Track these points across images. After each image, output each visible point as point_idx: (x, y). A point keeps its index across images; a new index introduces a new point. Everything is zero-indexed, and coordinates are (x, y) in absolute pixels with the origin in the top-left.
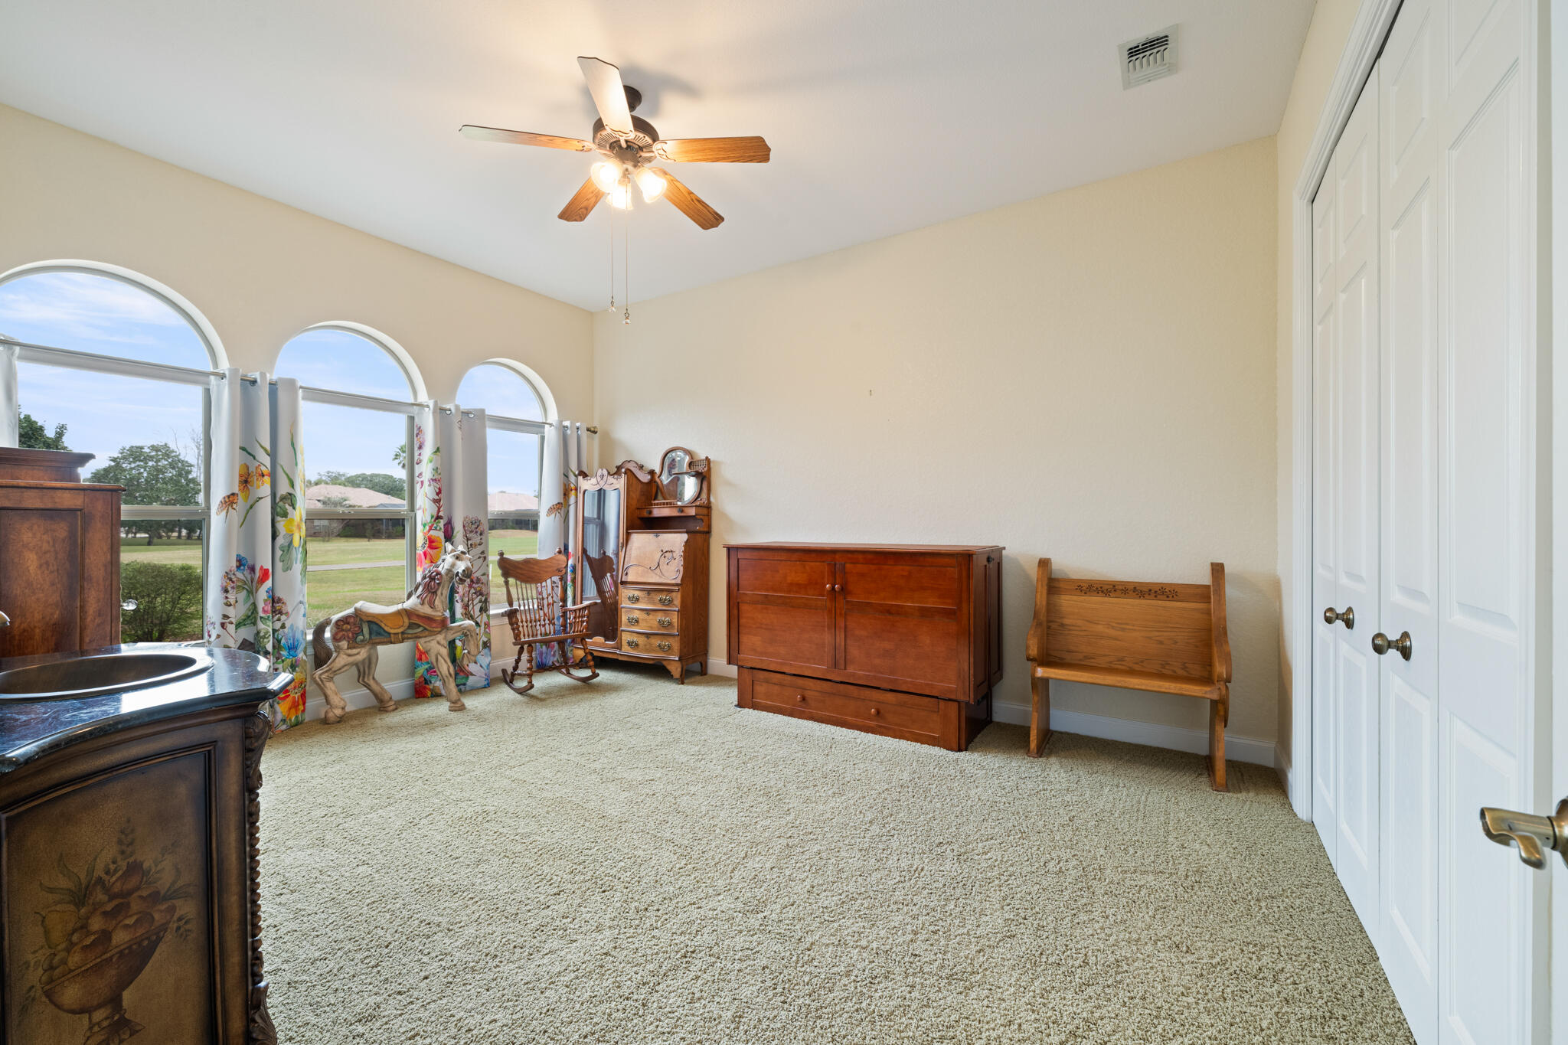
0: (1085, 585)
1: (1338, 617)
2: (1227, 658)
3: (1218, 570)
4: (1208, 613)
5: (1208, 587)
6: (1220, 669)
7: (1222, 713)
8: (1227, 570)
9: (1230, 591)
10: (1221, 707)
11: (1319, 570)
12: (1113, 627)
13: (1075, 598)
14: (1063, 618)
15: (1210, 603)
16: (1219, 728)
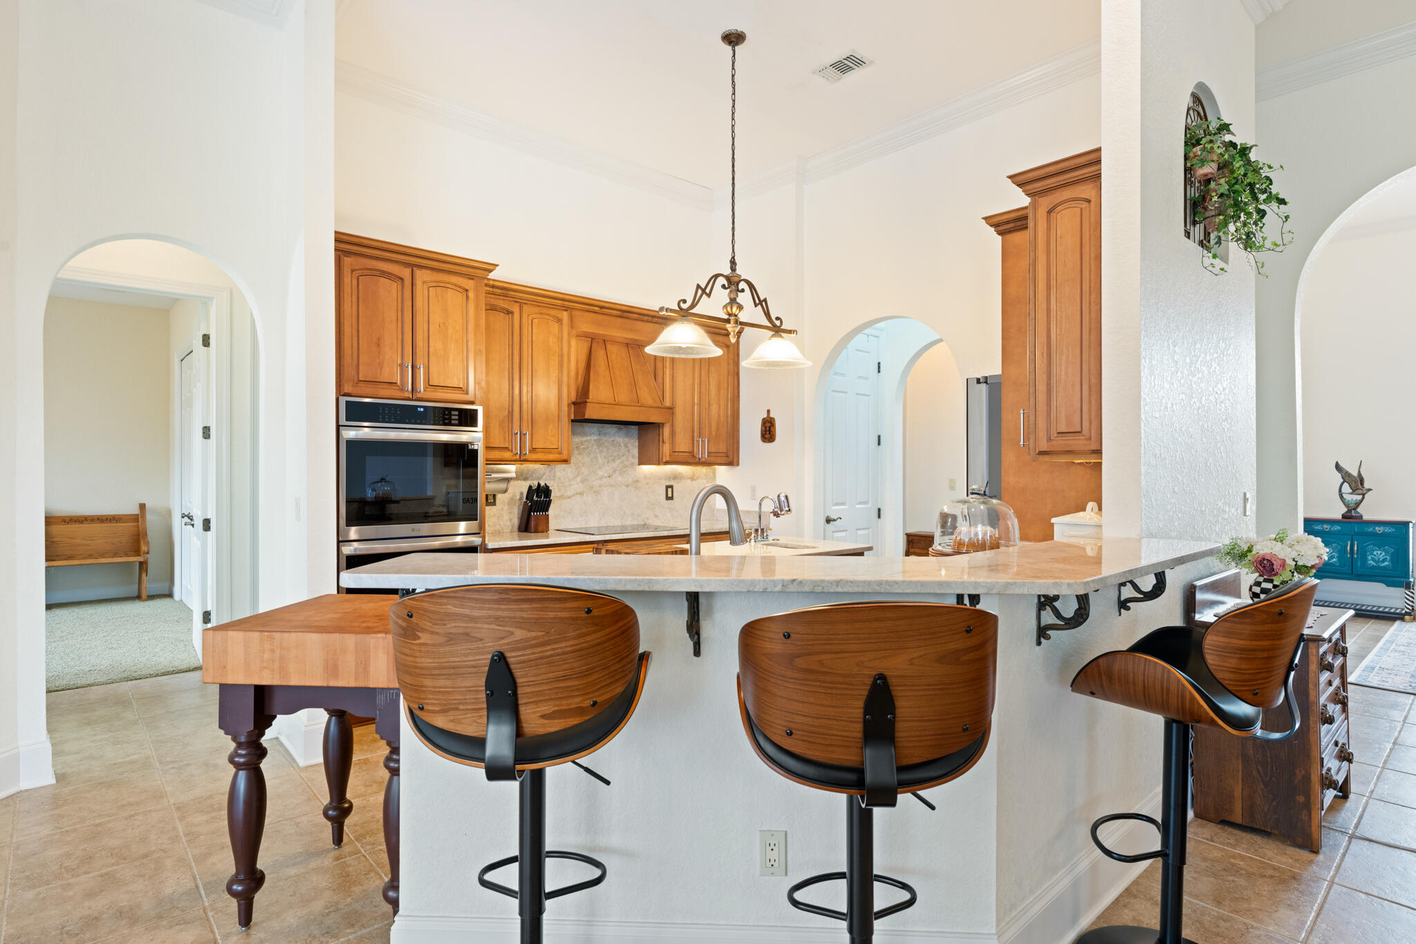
0: (68, 519)
1: (186, 516)
2: (147, 543)
3: (142, 506)
4: (138, 527)
5: (138, 515)
6: (144, 548)
7: (145, 568)
8: (147, 507)
9: (149, 517)
10: (144, 565)
11: (183, 502)
12: (86, 540)
13: (62, 526)
14: (53, 538)
15: (138, 522)
16: (144, 575)
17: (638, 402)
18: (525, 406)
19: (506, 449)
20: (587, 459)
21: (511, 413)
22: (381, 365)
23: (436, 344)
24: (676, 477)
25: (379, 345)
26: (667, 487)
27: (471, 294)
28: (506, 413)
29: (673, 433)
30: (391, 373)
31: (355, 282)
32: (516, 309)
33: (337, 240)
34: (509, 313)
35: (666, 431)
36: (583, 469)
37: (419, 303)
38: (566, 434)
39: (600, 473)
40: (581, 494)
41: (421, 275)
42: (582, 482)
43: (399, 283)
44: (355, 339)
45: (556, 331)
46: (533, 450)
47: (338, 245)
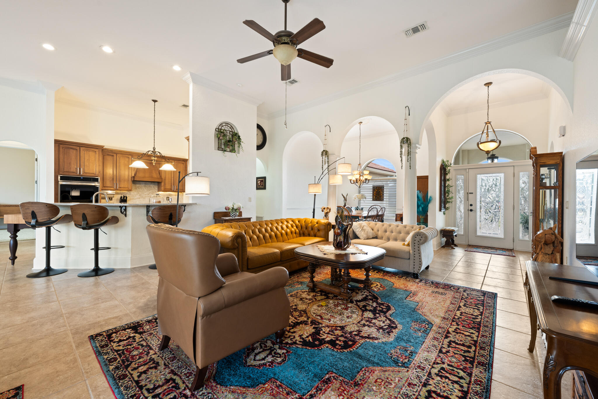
17: (152, 177)
18: (117, 177)
19: (112, 187)
20: (141, 190)
21: (113, 179)
22: (70, 168)
23: (86, 163)
24: (170, 195)
25: (70, 164)
26: (167, 197)
27: (97, 153)
28: (112, 179)
29: (165, 184)
30: (73, 169)
31: (63, 150)
32: (115, 155)
33: (55, 141)
34: (113, 156)
35: (163, 184)
36: (140, 192)
37: (82, 155)
38: (130, 184)
39: (145, 193)
40: (139, 198)
41: (82, 148)
42: (139, 195)
43: (76, 150)
44: (63, 162)
45: (127, 160)
46: (120, 188)
47: (56, 142)
